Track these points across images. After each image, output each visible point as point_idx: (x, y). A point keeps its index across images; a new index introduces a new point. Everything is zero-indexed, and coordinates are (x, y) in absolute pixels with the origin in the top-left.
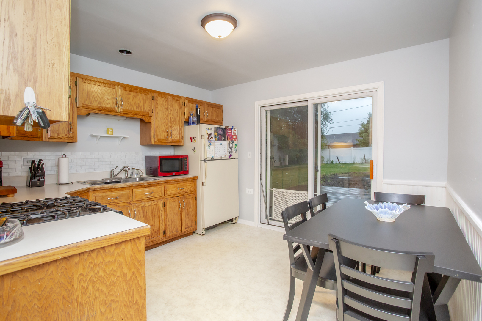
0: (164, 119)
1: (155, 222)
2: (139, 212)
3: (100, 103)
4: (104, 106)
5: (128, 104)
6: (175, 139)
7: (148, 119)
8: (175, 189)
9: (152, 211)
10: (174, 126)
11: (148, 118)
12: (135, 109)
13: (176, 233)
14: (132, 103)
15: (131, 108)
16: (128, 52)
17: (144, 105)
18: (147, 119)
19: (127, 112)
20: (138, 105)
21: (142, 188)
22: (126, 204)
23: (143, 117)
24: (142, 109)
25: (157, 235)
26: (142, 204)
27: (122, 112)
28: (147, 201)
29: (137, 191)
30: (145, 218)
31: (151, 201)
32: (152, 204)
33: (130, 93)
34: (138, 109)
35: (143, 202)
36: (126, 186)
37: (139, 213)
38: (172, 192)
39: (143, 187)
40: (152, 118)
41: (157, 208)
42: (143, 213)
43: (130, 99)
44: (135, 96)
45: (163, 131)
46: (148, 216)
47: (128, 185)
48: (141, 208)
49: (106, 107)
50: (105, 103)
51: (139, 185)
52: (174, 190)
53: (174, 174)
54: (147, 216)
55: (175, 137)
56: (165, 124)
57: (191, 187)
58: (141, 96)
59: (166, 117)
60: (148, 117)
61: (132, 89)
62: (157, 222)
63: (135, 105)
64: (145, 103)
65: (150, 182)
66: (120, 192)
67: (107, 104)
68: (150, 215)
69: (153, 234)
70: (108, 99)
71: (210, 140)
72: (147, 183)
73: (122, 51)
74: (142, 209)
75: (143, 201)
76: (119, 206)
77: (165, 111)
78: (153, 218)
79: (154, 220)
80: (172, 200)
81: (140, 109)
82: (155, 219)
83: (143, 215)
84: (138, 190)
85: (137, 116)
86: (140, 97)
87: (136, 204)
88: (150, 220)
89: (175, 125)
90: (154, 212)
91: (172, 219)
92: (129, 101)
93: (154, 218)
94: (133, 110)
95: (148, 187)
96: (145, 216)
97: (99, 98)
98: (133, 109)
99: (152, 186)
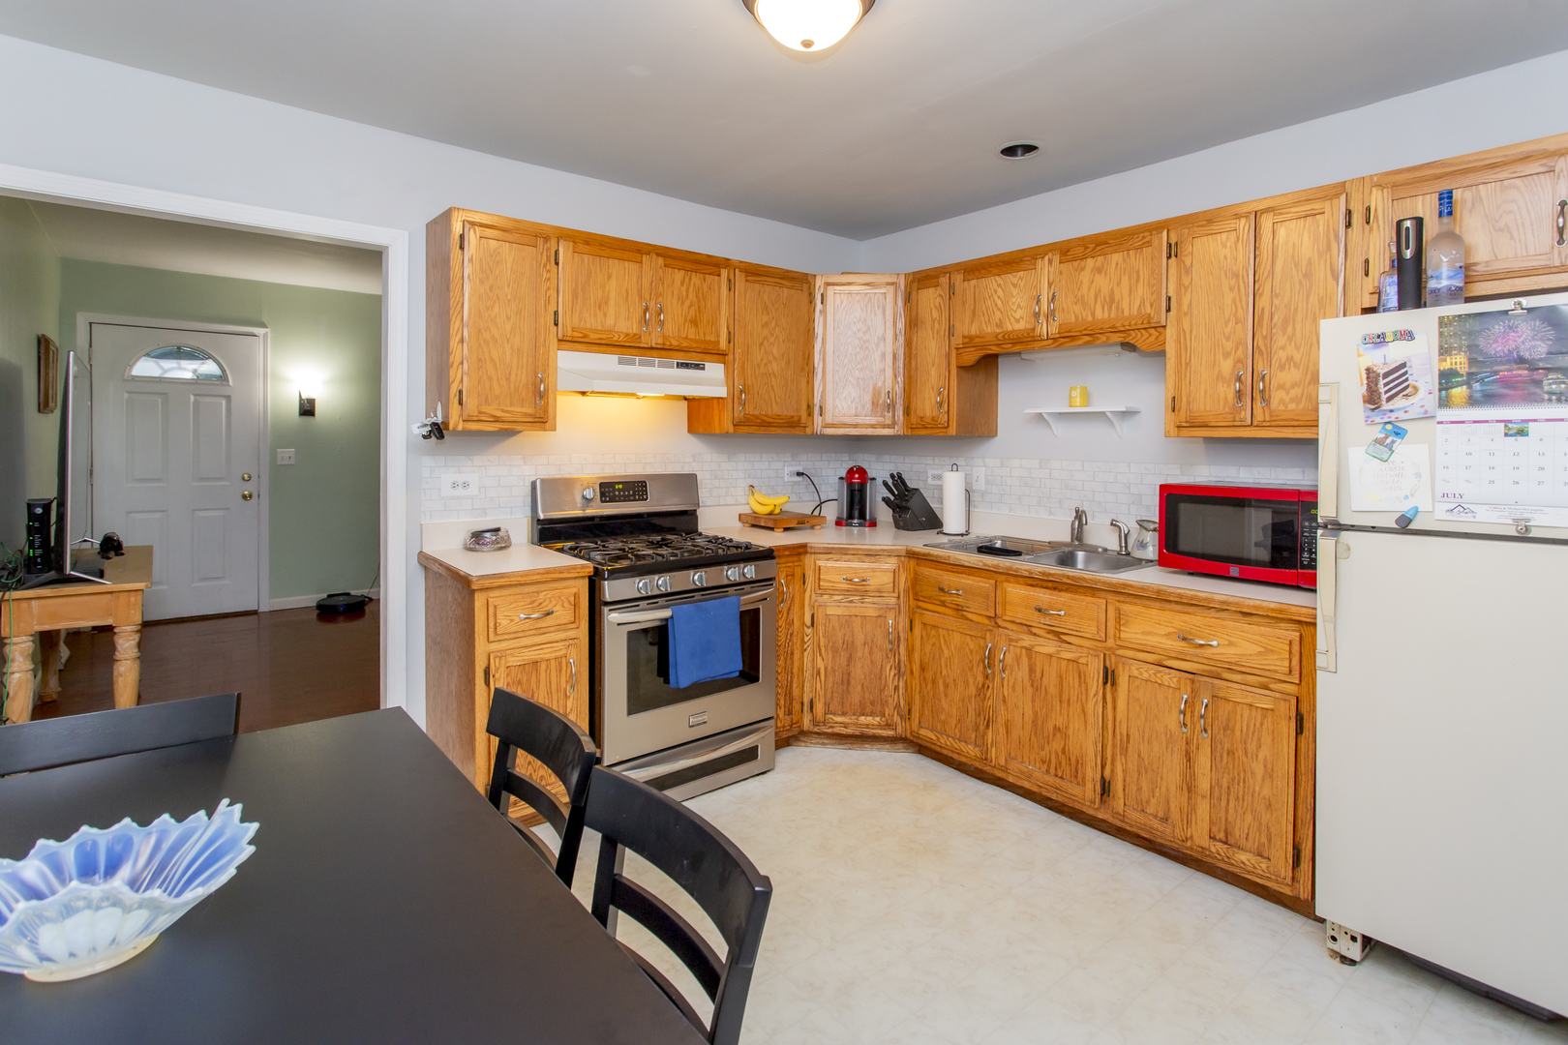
0: (1227, 322)
1: (1071, 725)
2: (1018, 659)
3: (1000, 324)
4: (1010, 328)
5: (1076, 304)
6: (1292, 406)
7: (1152, 339)
8: (1163, 630)
9: (1061, 678)
10: (1283, 348)
11: (1150, 335)
12: (1099, 314)
13: (1156, 824)
14: (1088, 295)
15: (1084, 314)
16: (1029, 149)
17: (1130, 292)
18: (1149, 341)
19: (1069, 331)
20: (1108, 300)
21: (1032, 585)
22: (985, 621)
23: (1130, 335)
24: (1125, 306)
25: (1076, 777)
26: (1027, 641)
27: (1057, 336)
28: (1049, 636)
29: (1015, 591)
30: (1037, 690)
31: (1060, 644)
32: (1058, 652)
33: (1083, 263)
34: (1110, 310)
35: (1035, 634)
36: (981, 566)
37: (1018, 665)
38: (1148, 638)
39: (1036, 586)
40: (1170, 333)
41: (1080, 677)
42: (1032, 670)
43: (1081, 284)
44: (1099, 270)
45: (1219, 377)
46: (1046, 690)
47: (985, 565)
48: (1024, 651)
49: (1013, 331)
50: (1012, 319)
51: (1016, 571)
52: (1157, 634)
53: (1234, 571)
54: (1043, 689)
55: (1292, 400)
56: (1229, 345)
57: (1259, 654)
58: (1121, 260)
59: (1235, 315)
60: (1152, 331)
61: (1087, 248)
62: (1077, 727)
63: (1099, 300)
64: (1138, 281)
65: (1053, 572)
66: (968, 579)
67: (1018, 321)
68: (1053, 690)
69: (1060, 763)
70: (1019, 306)
71: (1386, 406)
72: (1043, 574)
73: (1010, 151)
74: (1029, 657)
75: (1034, 630)
76: (967, 619)
77: (1231, 289)
78: (1065, 705)
79: (1066, 715)
80: (1146, 675)
81: (1117, 308)
82: (1071, 714)
83: (1030, 676)
84: (1016, 588)
85: (1108, 338)
86: (1117, 264)
87: (1010, 633)
88: (1052, 706)
89: (1290, 339)
90: (1069, 687)
91: (1144, 755)
92: (1080, 294)
93: (1068, 711)
94: (1090, 318)
95: (1055, 589)
96: (1035, 684)
97: (999, 309)
98: (1093, 315)
99: (1066, 591)
